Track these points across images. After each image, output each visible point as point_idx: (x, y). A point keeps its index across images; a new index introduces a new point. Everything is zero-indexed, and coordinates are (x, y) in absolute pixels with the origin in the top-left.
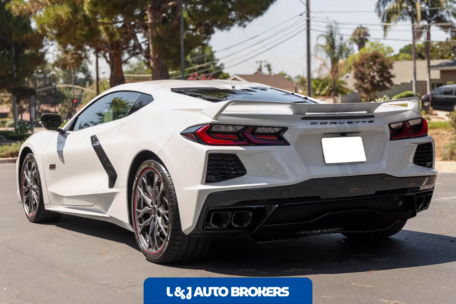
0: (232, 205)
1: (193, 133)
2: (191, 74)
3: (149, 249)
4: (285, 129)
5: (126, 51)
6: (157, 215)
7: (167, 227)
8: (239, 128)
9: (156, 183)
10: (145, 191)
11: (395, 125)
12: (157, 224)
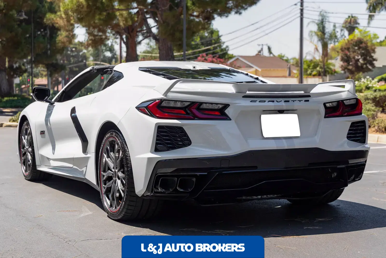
0: (172, 172)
1: (146, 107)
2: (201, 55)
3: (110, 208)
4: (226, 106)
5: (140, 34)
6: (117, 178)
7: (123, 189)
8: (187, 104)
9: (117, 150)
10: (108, 157)
11: (330, 104)
12: (117, 186)
